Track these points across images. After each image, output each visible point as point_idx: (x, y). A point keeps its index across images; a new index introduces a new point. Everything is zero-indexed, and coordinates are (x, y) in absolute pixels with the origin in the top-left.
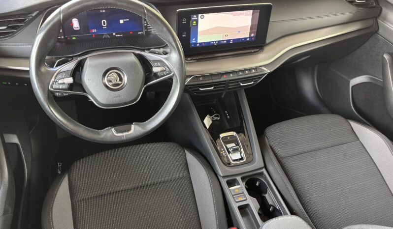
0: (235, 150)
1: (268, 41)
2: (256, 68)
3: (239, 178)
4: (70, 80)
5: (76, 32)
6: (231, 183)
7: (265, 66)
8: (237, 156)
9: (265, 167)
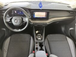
0: (39, 38)
1: (49, 18)
2: (46, 23)
3: (38, 43)
4: (10, 20)
5: (16, 13)
6: (36, 43)
7: (48, 23)
8: (39, 39)
9: (44, 42)
